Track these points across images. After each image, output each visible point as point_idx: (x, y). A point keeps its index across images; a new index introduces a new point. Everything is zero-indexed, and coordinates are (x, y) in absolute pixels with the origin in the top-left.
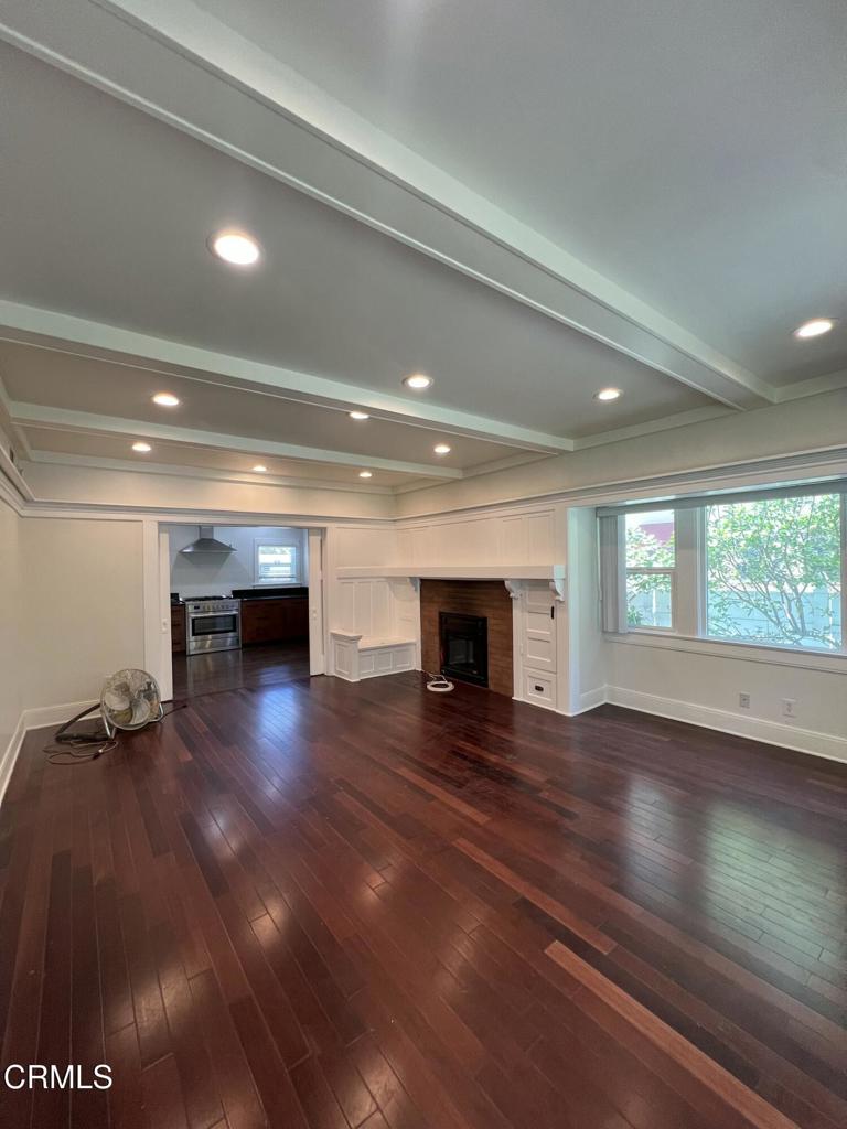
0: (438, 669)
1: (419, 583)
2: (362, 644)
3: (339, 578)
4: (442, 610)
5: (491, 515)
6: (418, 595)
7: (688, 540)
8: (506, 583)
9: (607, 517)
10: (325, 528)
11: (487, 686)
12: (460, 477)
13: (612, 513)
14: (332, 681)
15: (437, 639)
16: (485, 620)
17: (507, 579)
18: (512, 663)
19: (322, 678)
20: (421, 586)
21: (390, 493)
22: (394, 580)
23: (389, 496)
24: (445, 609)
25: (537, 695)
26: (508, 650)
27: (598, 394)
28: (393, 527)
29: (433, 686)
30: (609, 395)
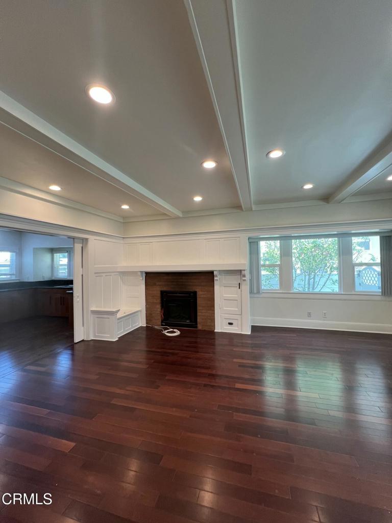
0: (160, 323)
1: (144, 275)
2: (119, 315)
3: (95, 273)
4: (162, 289)
5: (200, 238)
6: (144, 282)
7: (286, 253)
8: (214, 272)
9: (253, 242)
10: (87, 239)
11: (197, 327)
12: (181, 216)
13: (257, 241)
14: (92, 343)
15: (159, 307)
16: (195, 293)
17: (216, 271)
18: (214, 313)
19: (82, 343)
20: (146, 276)
21: (122, 221)
22: (124, 274)
23: (121, 222)
24: (165, 289)
25: (230, 327)
26: (211, 307)
27: (303, 186)
28: (122, 242)
29: (167, 332)
30: (308, 186)
